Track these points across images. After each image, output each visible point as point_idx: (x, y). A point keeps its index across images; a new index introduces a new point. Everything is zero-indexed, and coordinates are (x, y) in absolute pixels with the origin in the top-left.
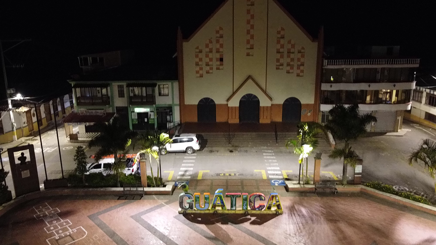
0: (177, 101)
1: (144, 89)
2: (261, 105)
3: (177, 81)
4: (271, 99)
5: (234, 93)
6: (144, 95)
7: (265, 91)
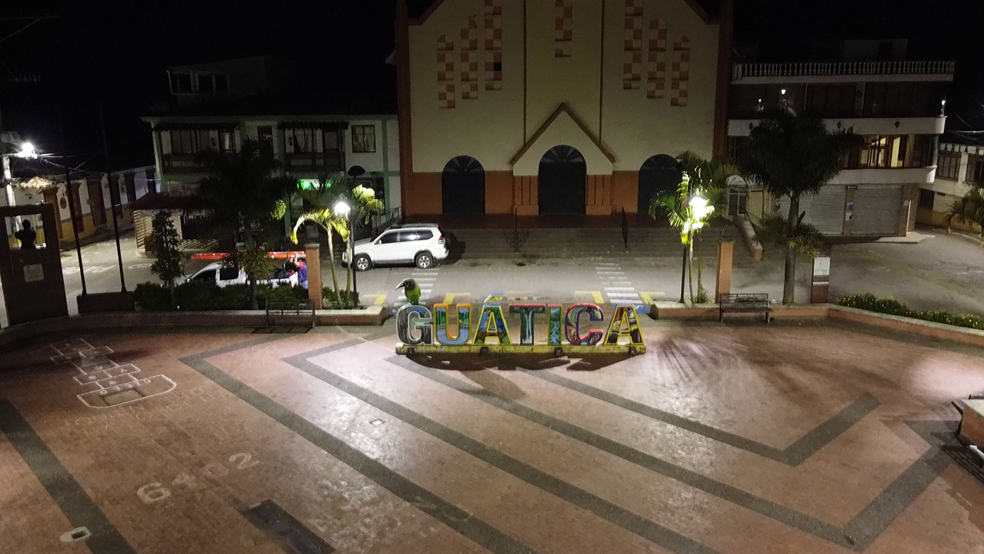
0: (394, 165)
1: (319, 133)
2: (591, 170)
3: (396, 116)
4: (612, 158)
5: (526, 146)
6: (320, 149)
7: (598, 140)
